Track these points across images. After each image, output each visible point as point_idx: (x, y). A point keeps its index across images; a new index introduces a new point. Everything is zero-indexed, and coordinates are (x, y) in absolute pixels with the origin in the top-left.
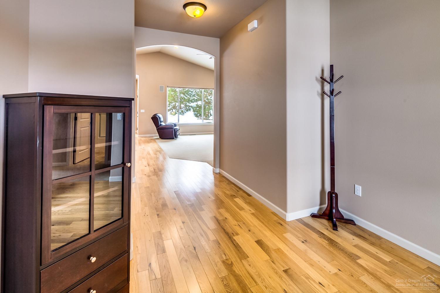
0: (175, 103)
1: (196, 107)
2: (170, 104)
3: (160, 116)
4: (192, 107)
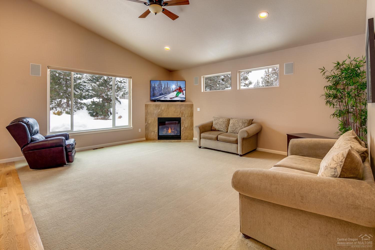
0: (60, 100)
1: (91, 104)
2: (53, 101)
3: (31, 121)
4: (85, 104)
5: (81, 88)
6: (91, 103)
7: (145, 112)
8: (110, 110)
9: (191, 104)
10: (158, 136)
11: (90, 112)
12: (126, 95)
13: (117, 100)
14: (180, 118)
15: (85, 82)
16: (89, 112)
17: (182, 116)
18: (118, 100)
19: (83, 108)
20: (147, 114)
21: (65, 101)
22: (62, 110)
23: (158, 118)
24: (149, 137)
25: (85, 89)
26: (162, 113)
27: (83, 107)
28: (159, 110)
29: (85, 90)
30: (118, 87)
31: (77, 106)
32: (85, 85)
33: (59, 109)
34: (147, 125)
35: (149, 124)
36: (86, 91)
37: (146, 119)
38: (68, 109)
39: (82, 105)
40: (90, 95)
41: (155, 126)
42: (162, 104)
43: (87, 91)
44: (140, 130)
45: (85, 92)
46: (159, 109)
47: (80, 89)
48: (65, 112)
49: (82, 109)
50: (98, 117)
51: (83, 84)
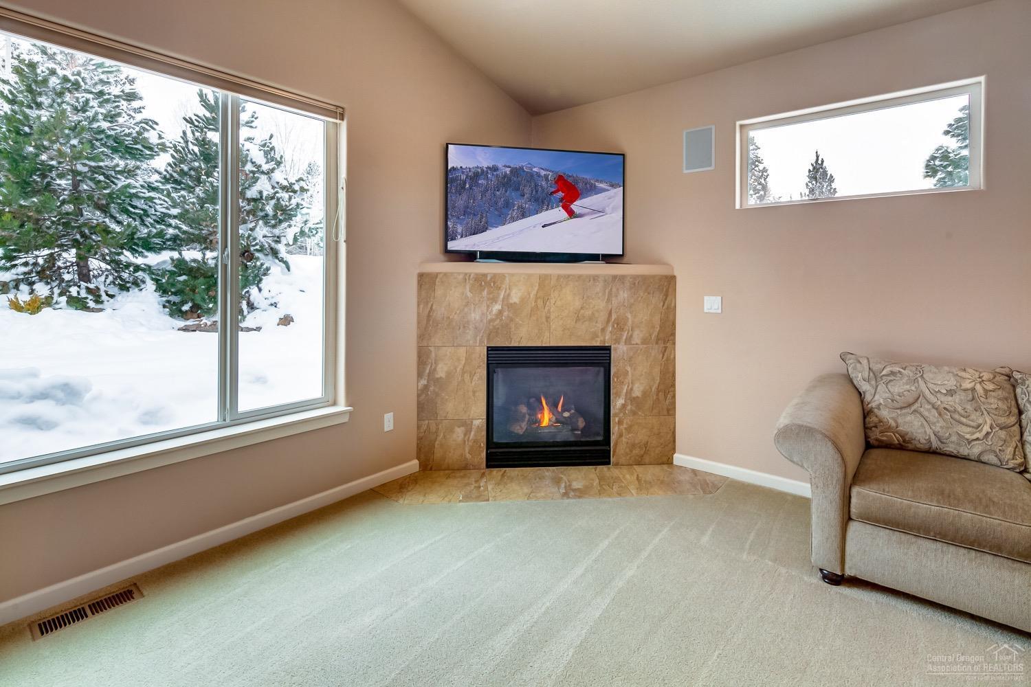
0: (46, 251)
1: (170, 271)
2: (15, 258)
4: (148, 269)
5: (135, 207)
6: (170, 267)
7: (419, 315)
8: (248, 292)
9: (666, 277)
10: (488, 448)
11: (168, 302)
12: (309, 237)
13: (277, 258)
14: (608, 349)
15: (151, 188)
16: (164, 299)
17: (617, 341)
18: (280, 255)
19: (143, 286)
20: (427, 326)
21: (71, 255)
22: (56, 291)
23: (489, 349)
24: (438, 453)
25: (153, 212)
26: (512, 320)
27: (144, 282)
28: (497, 307)
29: (154, 217)
30: (278, 207)
31: (120, 277)
32: (151, 199)
33: (42, 290)
34: (426, 387)
35: (437, 381)
36: (158, 222)
37: (423, 357)
38: (79, 287)
39: (140, 274)
40: (168, 236)
41: (474, 392)
42: (512, 275)
43: (162, 219)
44: (388, 422)
45: (151, 224)
46: (494, 300)
47: (131, 212)
48: (64, 299)
49: (137, 290)
50: (199, 317)
51: (142, 195)
